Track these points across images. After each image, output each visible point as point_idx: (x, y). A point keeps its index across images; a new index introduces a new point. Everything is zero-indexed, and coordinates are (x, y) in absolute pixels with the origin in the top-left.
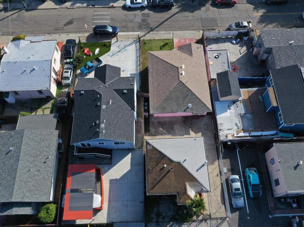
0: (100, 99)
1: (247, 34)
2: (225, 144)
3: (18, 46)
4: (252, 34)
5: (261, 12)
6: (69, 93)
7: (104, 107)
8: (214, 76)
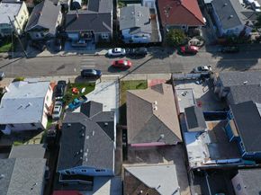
0: (84, 131)
1: (208, 76)
2: (195, 170)
3: (17, 86)
4: (212, 76)
5: (218, 59)
6: (58, 125)
7: (87, 137)
8: (182, 111)
